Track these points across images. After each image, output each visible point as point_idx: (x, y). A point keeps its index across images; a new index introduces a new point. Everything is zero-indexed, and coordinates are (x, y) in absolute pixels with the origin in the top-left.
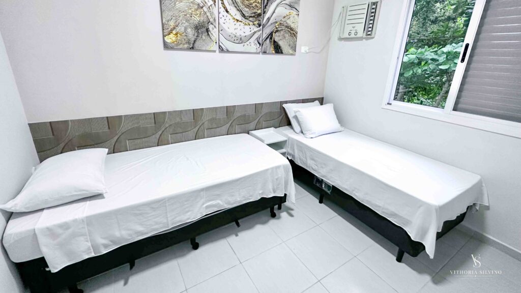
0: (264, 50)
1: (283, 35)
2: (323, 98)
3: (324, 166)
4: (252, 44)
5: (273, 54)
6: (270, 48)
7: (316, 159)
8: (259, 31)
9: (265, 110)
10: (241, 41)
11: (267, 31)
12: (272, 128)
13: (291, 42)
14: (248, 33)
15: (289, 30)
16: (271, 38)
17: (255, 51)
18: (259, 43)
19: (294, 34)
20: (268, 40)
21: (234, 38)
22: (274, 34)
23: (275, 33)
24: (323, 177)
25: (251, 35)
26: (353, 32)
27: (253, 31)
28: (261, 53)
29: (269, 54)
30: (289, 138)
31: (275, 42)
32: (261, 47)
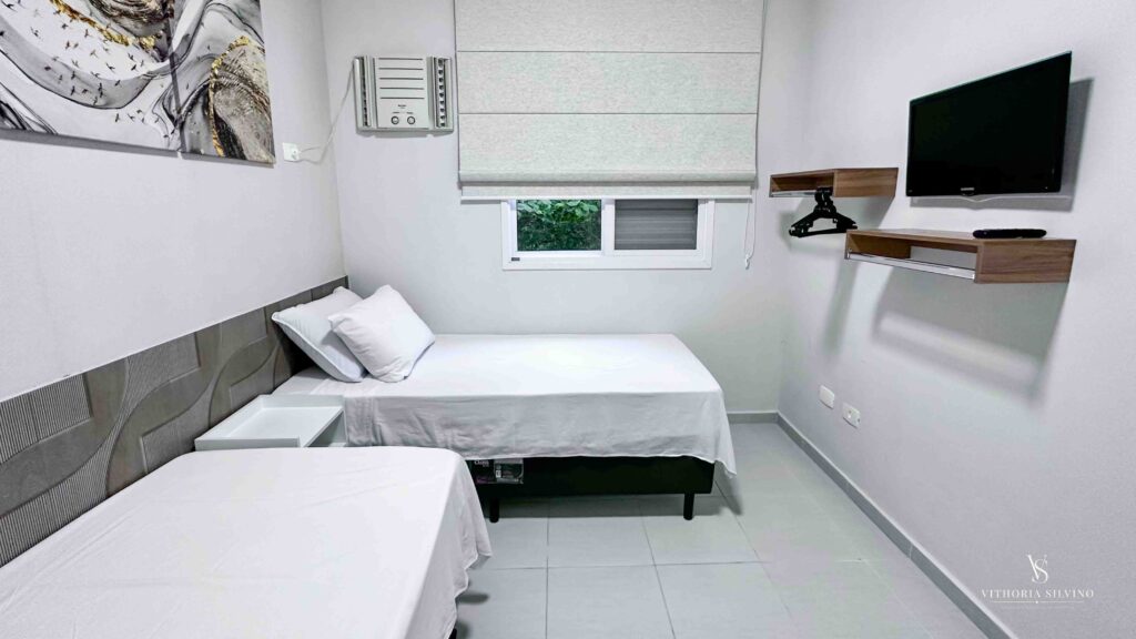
0: (191, 142)
1: (237, 102)
2: (346, 278)
3: (489, 427)
4: (150, 119)
5: (217, 158)
6: (207, 138)
7: (460, 419)
8: (163, 73)
9: (227, 350)
10: (102, 97)
11: (189, 82)
12: (261, 399)
13: (261, 128)
14: (125, 73)
15: (250, 90)
16: (206, 107)
17: (162, 144)
18: (171, 117)
19: (262, 103)
20: (198, 112)
21: (71, 83)
22: (211, 93)
23: (215, 90)
24: (495, 453)
25: (140, 83)
26: (403, 117)
27: (142, 71)
28: (179, 154)
29: (208, 157)
30: (346, 403)
31: (217, 119)
32: (177, 132)
